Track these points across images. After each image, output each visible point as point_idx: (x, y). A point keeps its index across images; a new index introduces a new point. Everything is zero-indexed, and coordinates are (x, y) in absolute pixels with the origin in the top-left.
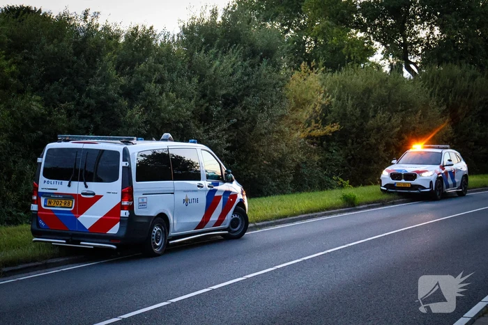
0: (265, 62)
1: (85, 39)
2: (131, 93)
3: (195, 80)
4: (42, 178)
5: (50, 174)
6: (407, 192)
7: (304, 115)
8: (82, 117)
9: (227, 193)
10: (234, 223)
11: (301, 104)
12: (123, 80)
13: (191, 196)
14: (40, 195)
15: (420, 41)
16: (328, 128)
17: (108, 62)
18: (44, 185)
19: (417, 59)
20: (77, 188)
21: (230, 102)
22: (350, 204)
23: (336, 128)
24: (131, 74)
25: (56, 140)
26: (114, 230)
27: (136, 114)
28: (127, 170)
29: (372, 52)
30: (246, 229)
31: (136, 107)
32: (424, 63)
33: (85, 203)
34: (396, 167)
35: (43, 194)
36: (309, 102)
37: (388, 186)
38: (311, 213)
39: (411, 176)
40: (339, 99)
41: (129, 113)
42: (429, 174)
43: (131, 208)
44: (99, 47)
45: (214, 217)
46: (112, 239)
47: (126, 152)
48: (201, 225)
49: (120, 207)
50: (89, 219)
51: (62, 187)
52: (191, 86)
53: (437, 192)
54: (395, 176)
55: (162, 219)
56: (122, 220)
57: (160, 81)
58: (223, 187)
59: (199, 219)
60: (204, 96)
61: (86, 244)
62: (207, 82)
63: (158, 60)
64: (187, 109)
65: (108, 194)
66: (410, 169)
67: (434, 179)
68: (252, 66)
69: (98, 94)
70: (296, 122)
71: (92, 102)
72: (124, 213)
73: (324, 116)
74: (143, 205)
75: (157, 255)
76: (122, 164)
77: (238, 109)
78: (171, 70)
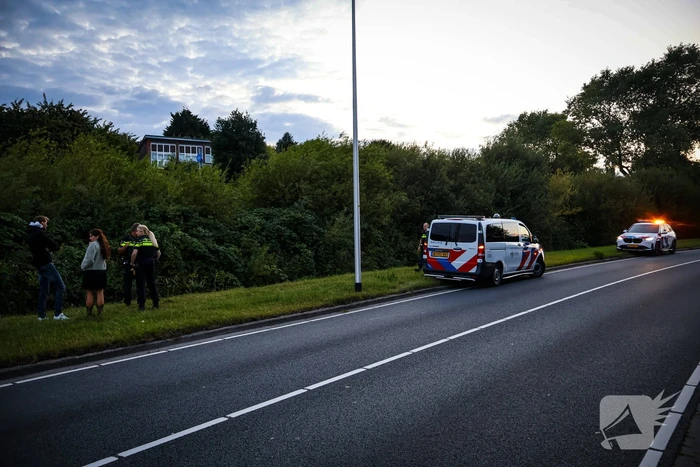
0: (535, 169)
1: (429, 158)
2: (456, 190)
3: (494, 181)
4: (429, 240)
5: (434, 237)
6: (636, 251)
7: (560, 201)
8: (429, 204)
9: (533, 249)
10: (537, 267)
11: (557, 196)
12: (452, 183)
13: (514, 251)
14: (428, 249)
15: (630, 153)
16: (574, 210)
17: (443, 171)
18: (431, 244)
19: (629, 164)
20: (451, 246)
21: (514, 194)
22: (600, 258)
23: (579, 209)
24: (456, 179)
25: (436, 218)
26: (474, 270)
27: (461, 202)
28: (481, 235)
29: (595, 161)
30: (544, 271)
31: (461, 198)
32: (633, 168)
33: (455, 254)
34: (627, 234)
35: (431, 249)
36: (563, 193)
37: (622, 246)
38: (577, 263)
39: (639, 240)
40: (580, 191)
41: (456, 202)
42: (651, 238)
43: (483, 258)
44: (437, 163)
45: (526, 264)
46: (472, 275)
47: (480, 225)
48: (519, 268)
49: (477, 257)
50: (458, 263)
51: (442, 245)
52: (491, 184)
53: (656, 251)
54: (626, 240)
55: (499, 264)
56: (478, 264)
57: (474, 183)
58: (531, 246)
59: (518, 265)
60: (498, 191)
61: (456, 278)
62: (500, 182)
63: (472, 170)
64: (490, 198)
65: (470, 249)
66: (638, 235)
67: (654, 243)
68: (527, 172)
69: (438, 190)
70: (555, 206)
71: (434, 195)
72: (479, 261)
73: (571, 202)
74: (490, 256)
75: (496, 286)
76: (478, 232)
77: (520, 198)
78: (479, 176)
